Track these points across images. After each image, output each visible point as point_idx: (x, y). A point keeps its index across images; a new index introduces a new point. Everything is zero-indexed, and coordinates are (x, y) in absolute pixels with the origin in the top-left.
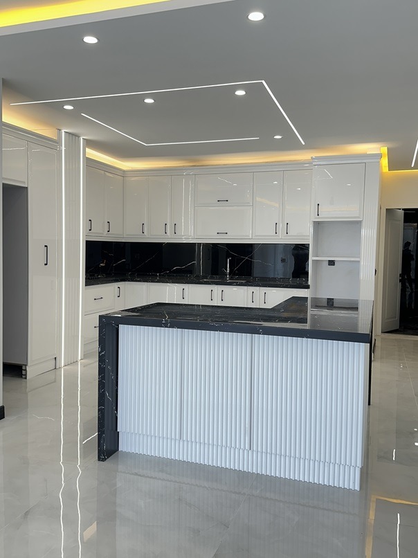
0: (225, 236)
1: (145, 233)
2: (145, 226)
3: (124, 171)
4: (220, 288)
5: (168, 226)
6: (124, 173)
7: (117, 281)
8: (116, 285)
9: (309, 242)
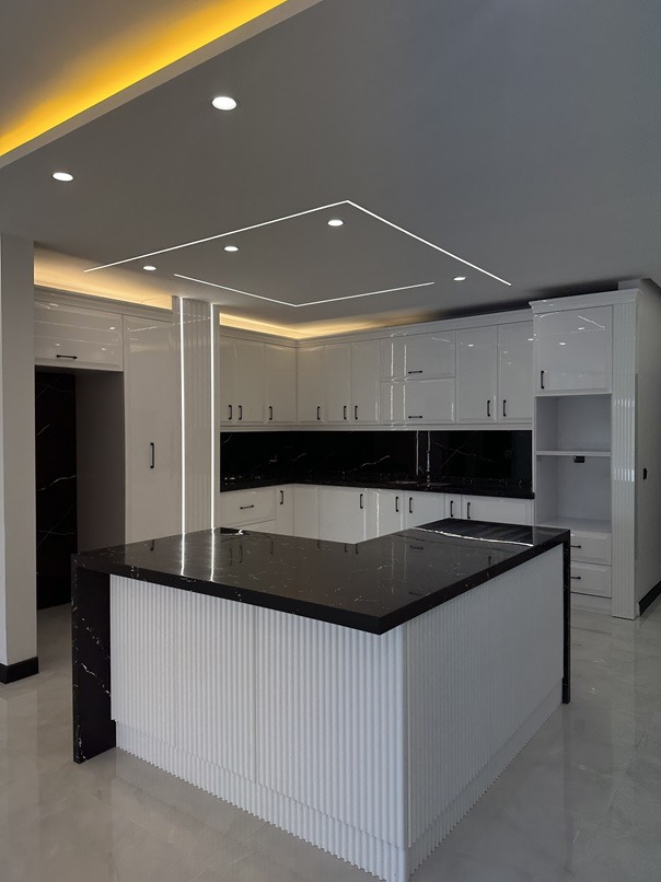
0: (420, 421)
1: (322, 419)
2: (321, 410)
3: (297, 341)
4: (406, 494)
5: (348, 409)
6: (296, 343)
7: (279, 483)
8: (278, 489)
9: (532, 427)
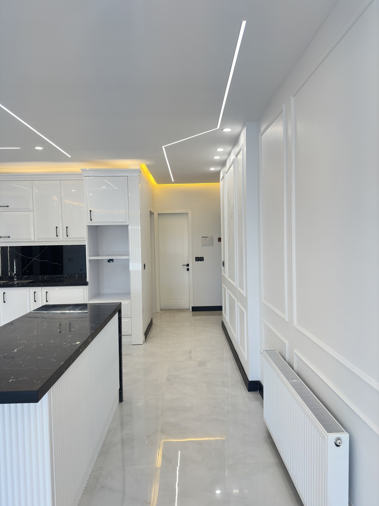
0: (8, 240)
9: (86, 243)
